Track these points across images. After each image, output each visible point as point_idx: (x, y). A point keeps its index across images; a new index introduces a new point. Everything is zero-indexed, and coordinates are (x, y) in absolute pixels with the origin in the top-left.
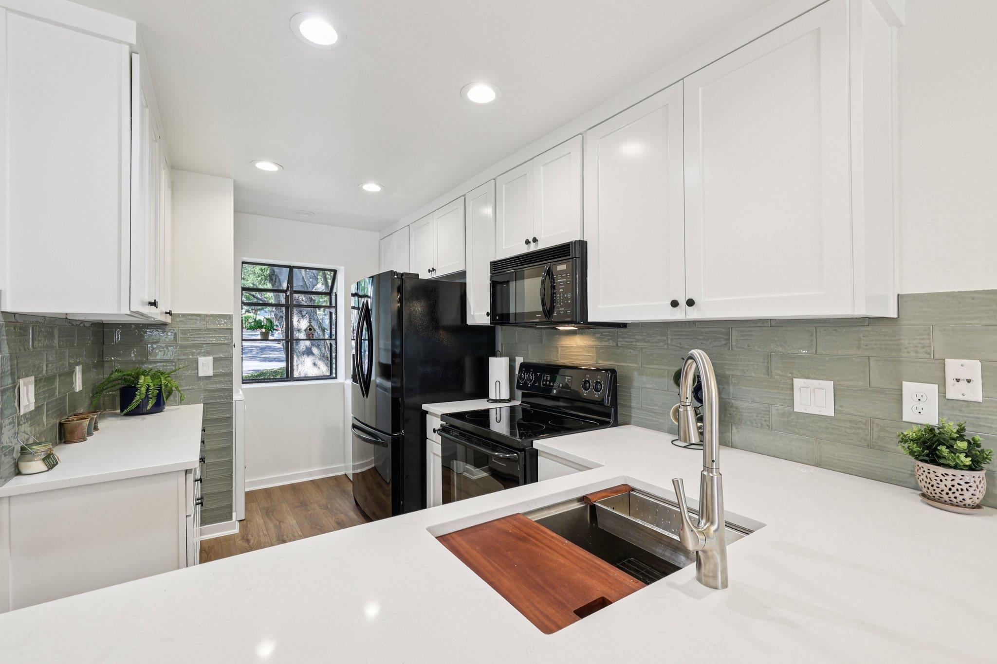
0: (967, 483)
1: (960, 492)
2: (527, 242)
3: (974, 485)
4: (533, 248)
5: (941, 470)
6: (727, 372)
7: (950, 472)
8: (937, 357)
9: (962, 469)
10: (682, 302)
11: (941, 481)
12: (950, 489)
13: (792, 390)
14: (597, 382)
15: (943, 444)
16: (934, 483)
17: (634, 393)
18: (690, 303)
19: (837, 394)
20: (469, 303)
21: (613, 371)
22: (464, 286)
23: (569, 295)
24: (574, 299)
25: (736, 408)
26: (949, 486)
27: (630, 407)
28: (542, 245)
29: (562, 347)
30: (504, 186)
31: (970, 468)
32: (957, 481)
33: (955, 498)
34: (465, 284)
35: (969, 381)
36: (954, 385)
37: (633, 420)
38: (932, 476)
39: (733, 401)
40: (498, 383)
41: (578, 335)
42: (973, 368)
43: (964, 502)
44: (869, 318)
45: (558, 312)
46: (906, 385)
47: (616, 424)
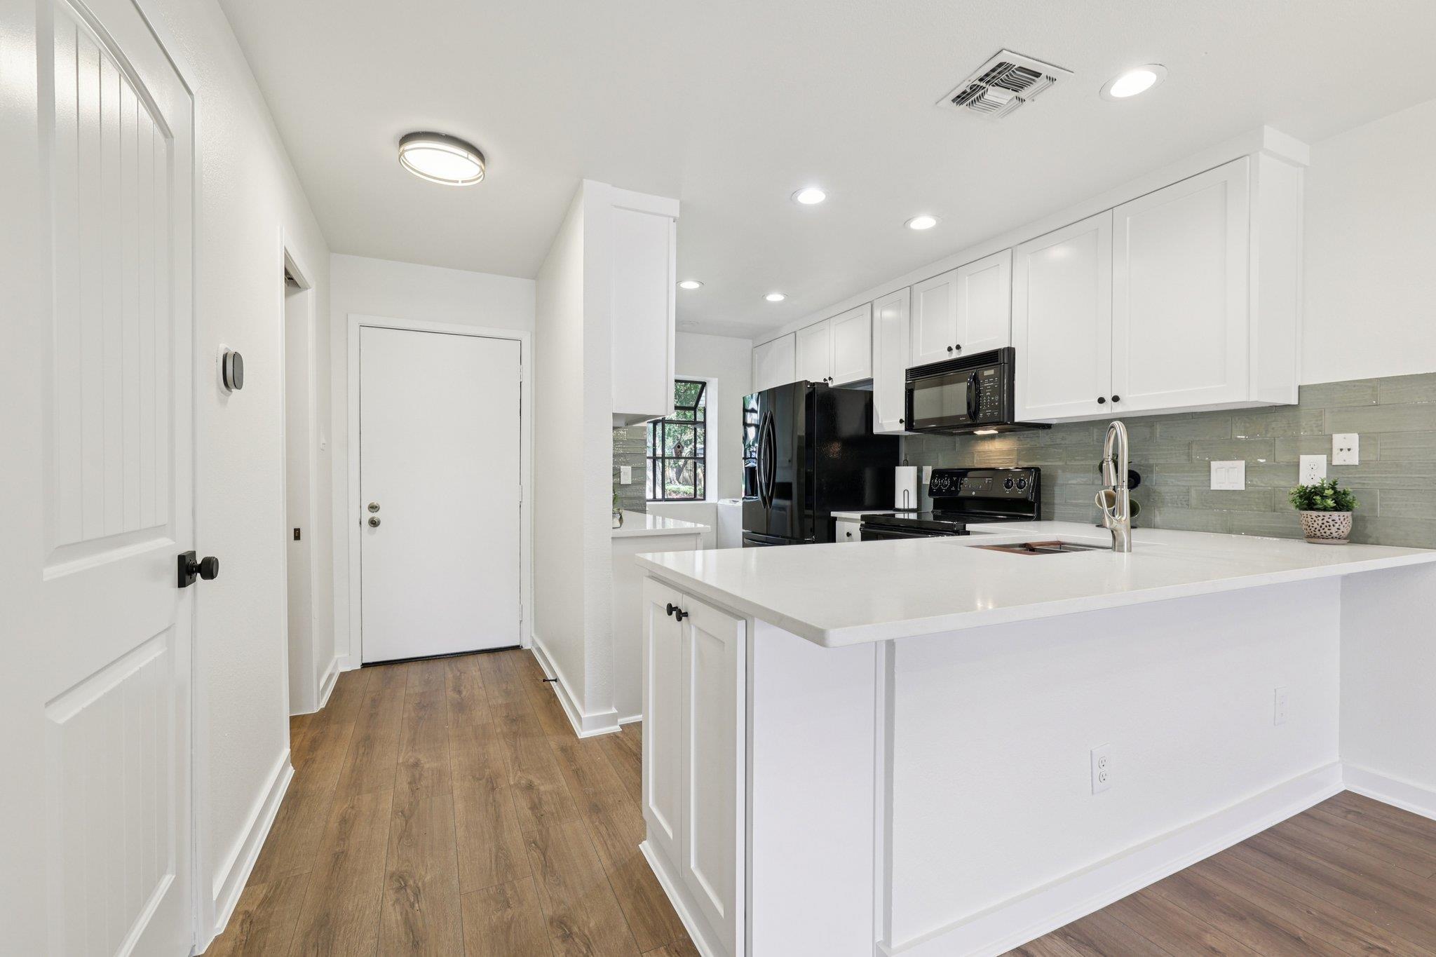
0: (1333, 520)
1: (1328, 528)
2: (950, 349)
3: (1339, 522)
4: (955, 355)
5: (1314, 513)
6: (1151, 462)
7: (1321, 514)
8: (1326, 433)
9: (1330, 511)
10: (1108, 398)
11: (1315, 521)
12: (1321, 527)
13: (1209, 471)
14: (1021, 480)
15: (1318, 495)
16: (1310, 524)
17: (1057, 490)
18: (1116, 399)
19: (1248, 470)
20: (876, 411)
21: (1037, 470)
22: (870, 395)
23: (997, 398)
24: (1001, 401)
25: (1159, 493)
26: (1320, 524)
27: (1054, 504)
28: (964, 353)
29: (979, 452)
30: (922, 294)
31: (1335, 509)
32: (1326, 519)
33: (1325, 533)
34: (871, 393)
35: (1349, 450)
36: (1338, 454)
37: (1056, 515)
38: (1309, 519)
39: (1156, 487)
40: (906, 492)
41: (997, 440)
42: (1353, 440)
43: (1332, 535)
44: (1276, 406)
45: (985, 415)
46: (1303, 458)
47: (1039, 519)
